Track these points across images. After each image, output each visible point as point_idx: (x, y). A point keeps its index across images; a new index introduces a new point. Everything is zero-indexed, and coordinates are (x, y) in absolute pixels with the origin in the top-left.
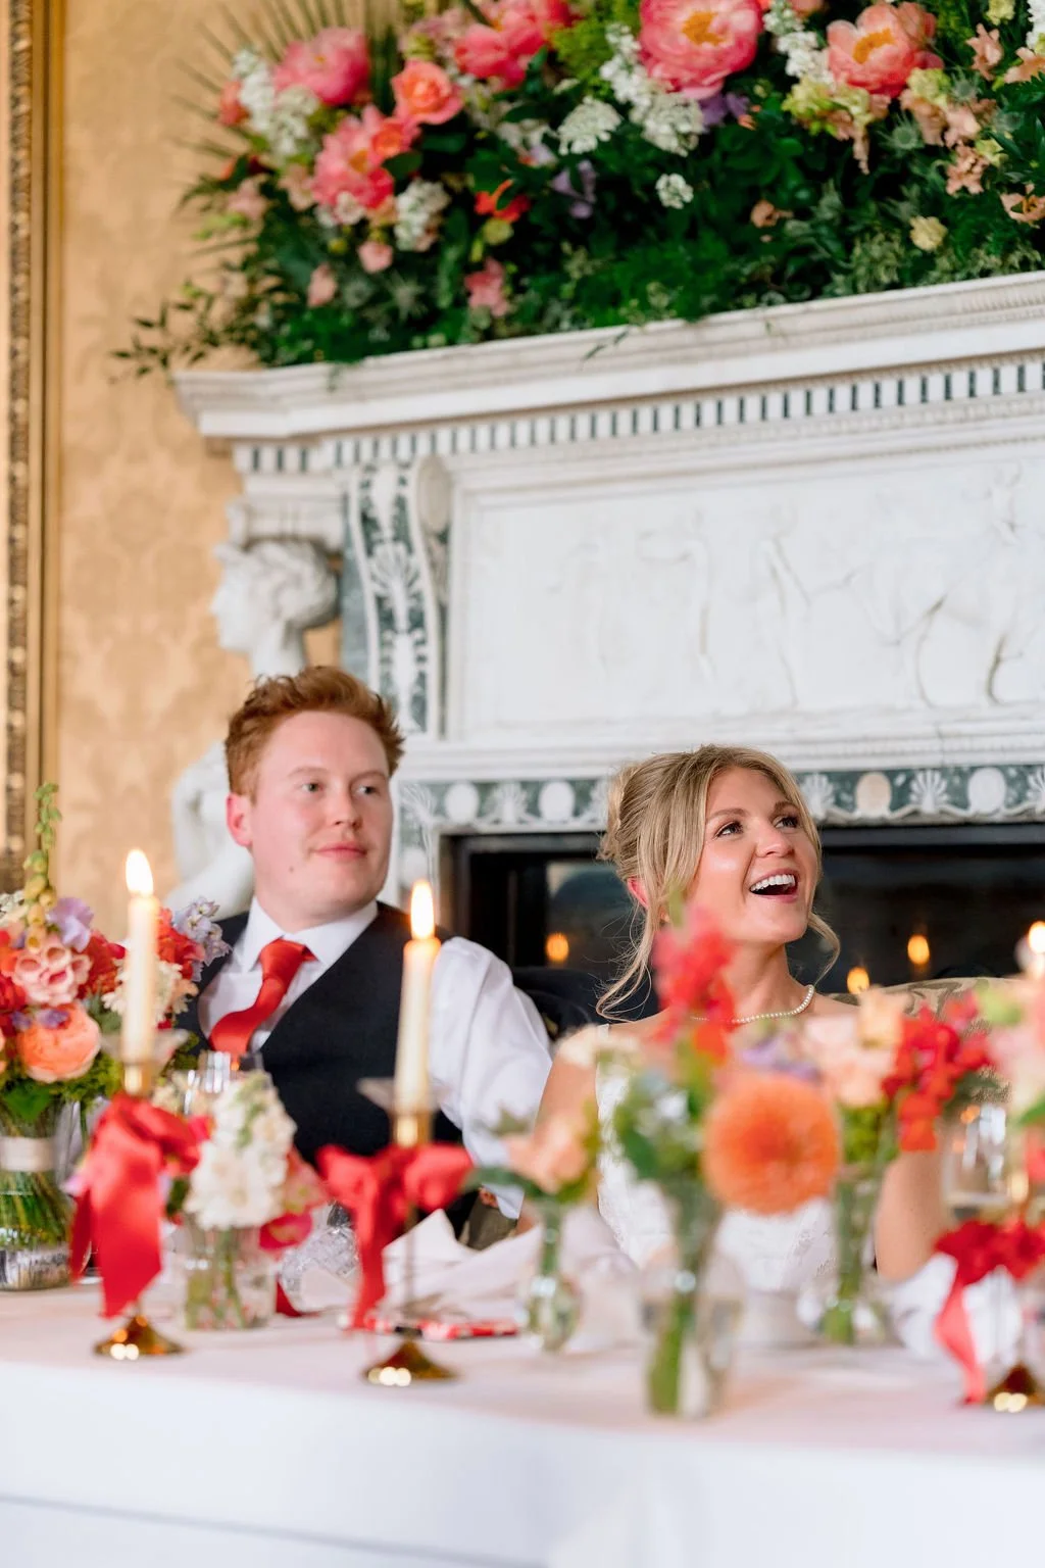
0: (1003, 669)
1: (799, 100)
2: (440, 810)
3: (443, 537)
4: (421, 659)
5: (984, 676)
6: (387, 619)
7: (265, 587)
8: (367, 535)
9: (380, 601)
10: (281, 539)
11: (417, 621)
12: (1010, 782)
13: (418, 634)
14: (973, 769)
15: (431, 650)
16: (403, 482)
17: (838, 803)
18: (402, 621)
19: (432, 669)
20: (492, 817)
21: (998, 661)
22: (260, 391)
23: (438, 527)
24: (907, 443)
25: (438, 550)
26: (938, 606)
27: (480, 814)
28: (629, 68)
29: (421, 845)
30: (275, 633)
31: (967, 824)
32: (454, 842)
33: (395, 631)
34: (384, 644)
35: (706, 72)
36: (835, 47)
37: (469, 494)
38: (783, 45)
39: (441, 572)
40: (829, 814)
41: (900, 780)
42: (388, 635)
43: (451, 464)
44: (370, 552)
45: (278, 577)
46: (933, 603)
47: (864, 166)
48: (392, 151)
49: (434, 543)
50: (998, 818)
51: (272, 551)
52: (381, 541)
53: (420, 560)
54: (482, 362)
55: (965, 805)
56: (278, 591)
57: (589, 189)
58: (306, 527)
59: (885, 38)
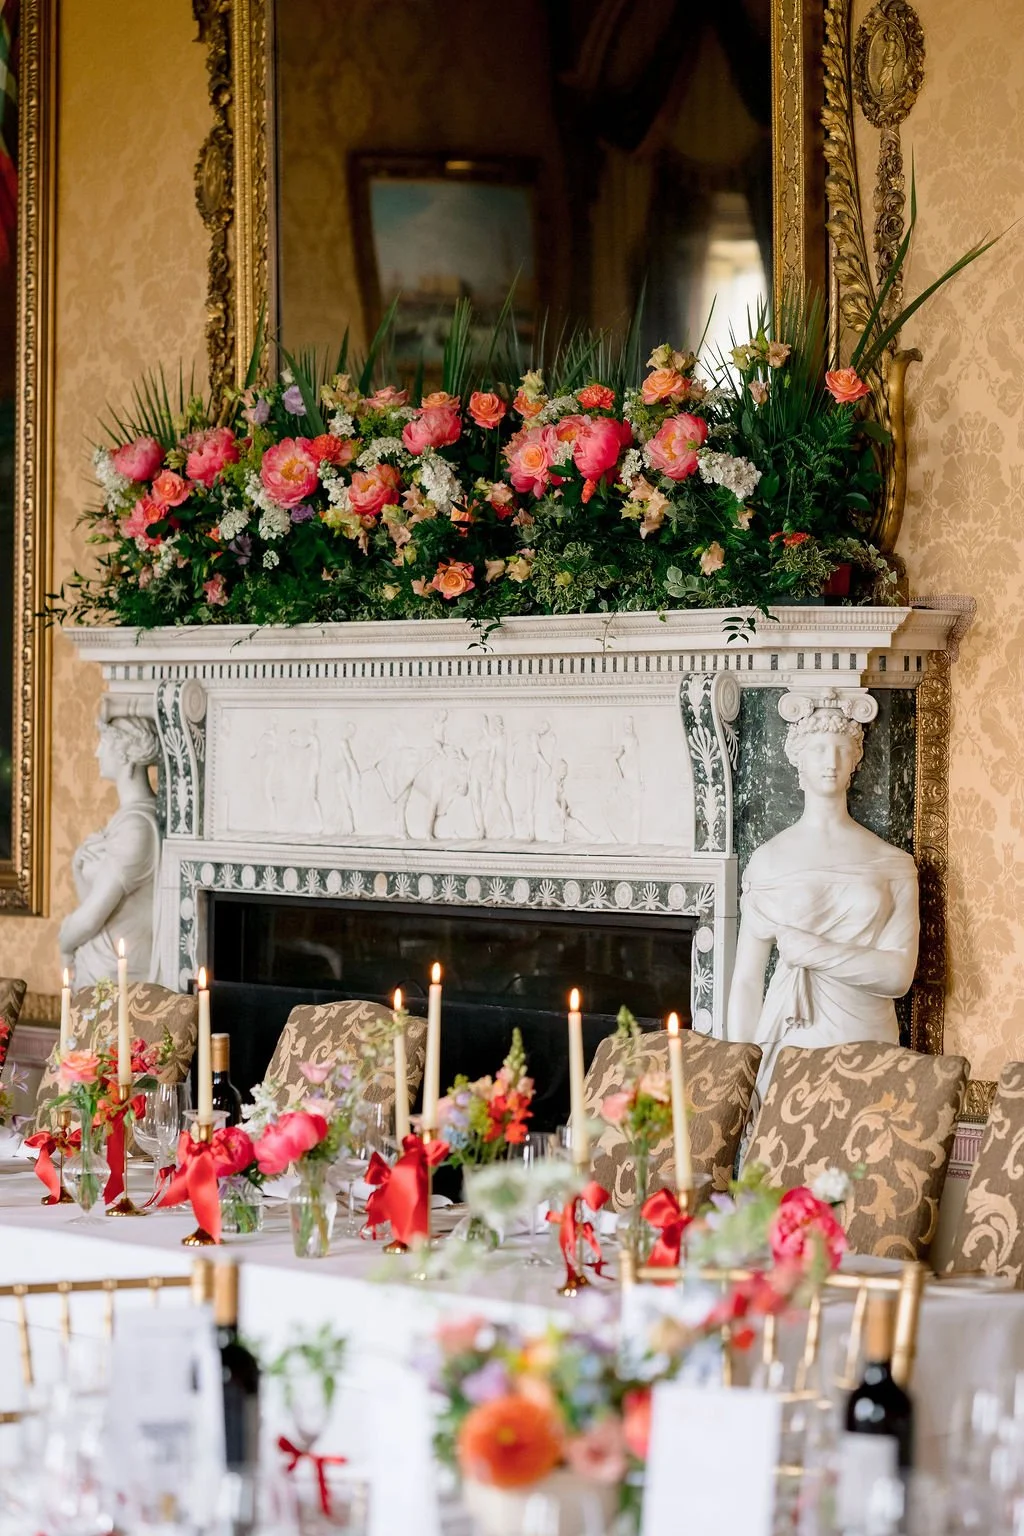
0: (439, 820)
1: (330, 517)
2: (198, 878)
3: (202, 725)
4: (190, 793)
5: (429, 825)
6: (175, 768)
7: (120, 744)
8: (162, 722)
9: (171, 758)
10: (128, 718)
11: (188, 773)
12: (435, 883)
13: (188, 778)
14: (421, 875)
15: (194, 788)
16: (177, 694)
17: (366, 888)
18: (182, 772)
19: (195, 798)
20: (220, 884)
21: (436, 816)
22: (110, 637)
23: (198, 719)
24: (398, 695)
25: (198, 732)
26: (412, 784)
27: (216, 881)
28: (258, 490)
29: (190, 896)
30: (127, 768)
31: (419, 903)
32: (208, 895)
33: (179, 776)
34: (173, 783)
35: (292, 496)
36: (354, 486)
37: (214, 700)
38: (326, 484)
39: (200, 744)
40: (362, 894)
41: (391, 878)
42: (175, 778)
43: (204, 683)
44: (164, 732)
45: (126, 739)
46: (408, 782)
47: (365, 551)
48: (155, 519)
49: (194, 728)
50: (430, 901)
51: (124, 724)
52: (168, 726)
53: (187, 738)
54: (208, 634)
55: (417, 894)
56: (127, 747)
57: (247, 549)
58: (140, 711)
59: (374, 483)
